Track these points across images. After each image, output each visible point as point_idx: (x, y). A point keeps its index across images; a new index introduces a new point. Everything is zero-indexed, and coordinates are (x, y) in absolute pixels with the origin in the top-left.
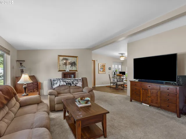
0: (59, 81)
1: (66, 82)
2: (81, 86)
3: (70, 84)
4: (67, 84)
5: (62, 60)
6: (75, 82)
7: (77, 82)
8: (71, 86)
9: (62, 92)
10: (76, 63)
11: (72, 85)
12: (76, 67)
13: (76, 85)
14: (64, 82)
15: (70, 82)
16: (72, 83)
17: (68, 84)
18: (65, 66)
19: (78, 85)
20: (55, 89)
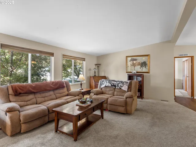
0: (106, 82)
1: (112, 84)
2: (126, 90)
3: (115, 86)
4: (111, 86)
5: (130, 61)
6: (120, 85)
7: (122, 85)
8: (115, 88)
9: (107, 92)
10: (147, 63)
11: (117, 88)
12: (147, 67)
13: (120, 88)
14: (109, 83)
15: (115, 84)
16: (117, 85)
17: (113, 86)
18: (133, 67)
19: (123, 88)
20: (103, 89)
